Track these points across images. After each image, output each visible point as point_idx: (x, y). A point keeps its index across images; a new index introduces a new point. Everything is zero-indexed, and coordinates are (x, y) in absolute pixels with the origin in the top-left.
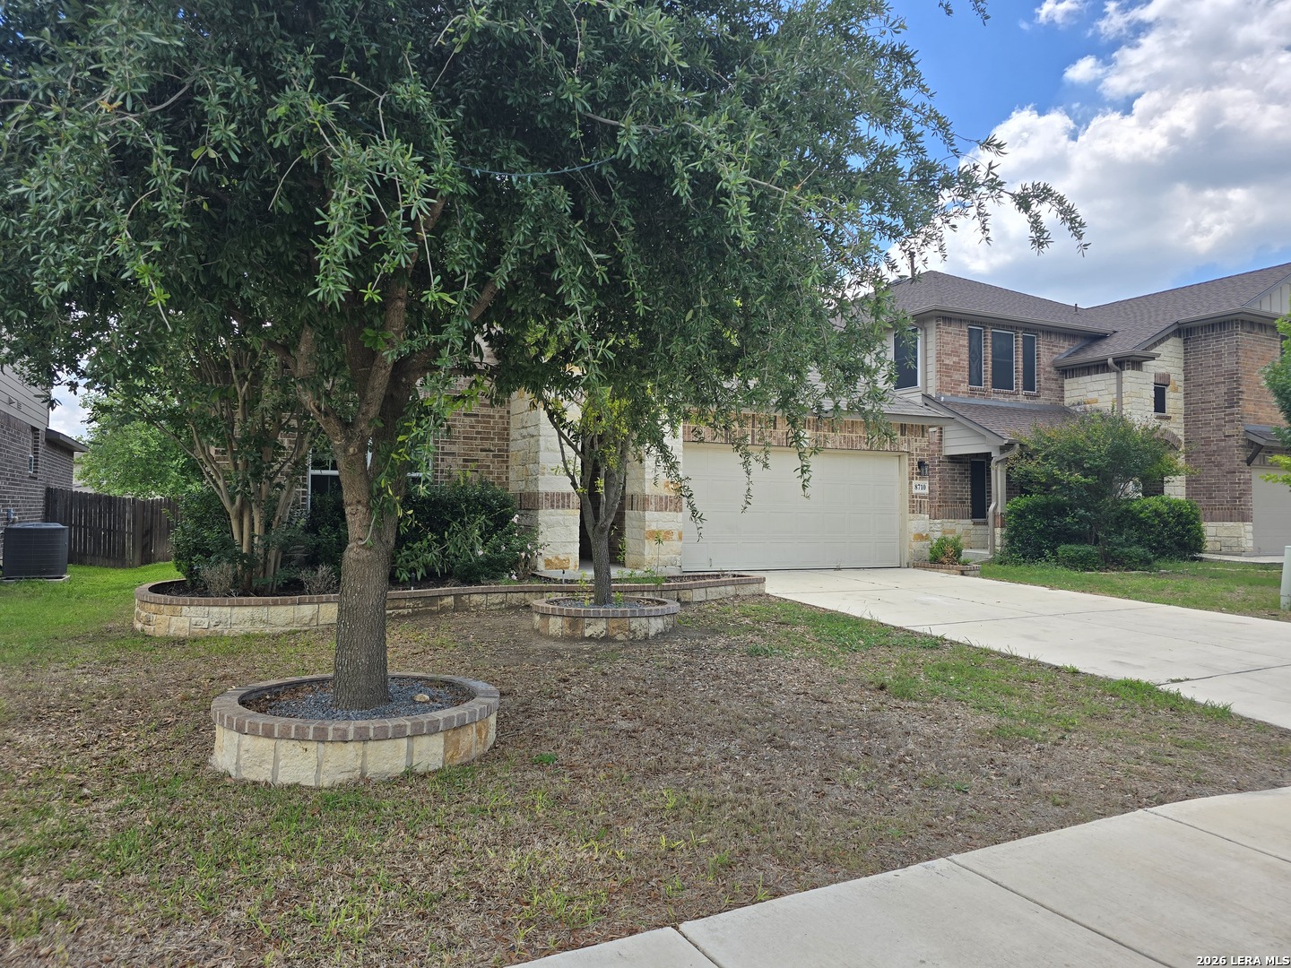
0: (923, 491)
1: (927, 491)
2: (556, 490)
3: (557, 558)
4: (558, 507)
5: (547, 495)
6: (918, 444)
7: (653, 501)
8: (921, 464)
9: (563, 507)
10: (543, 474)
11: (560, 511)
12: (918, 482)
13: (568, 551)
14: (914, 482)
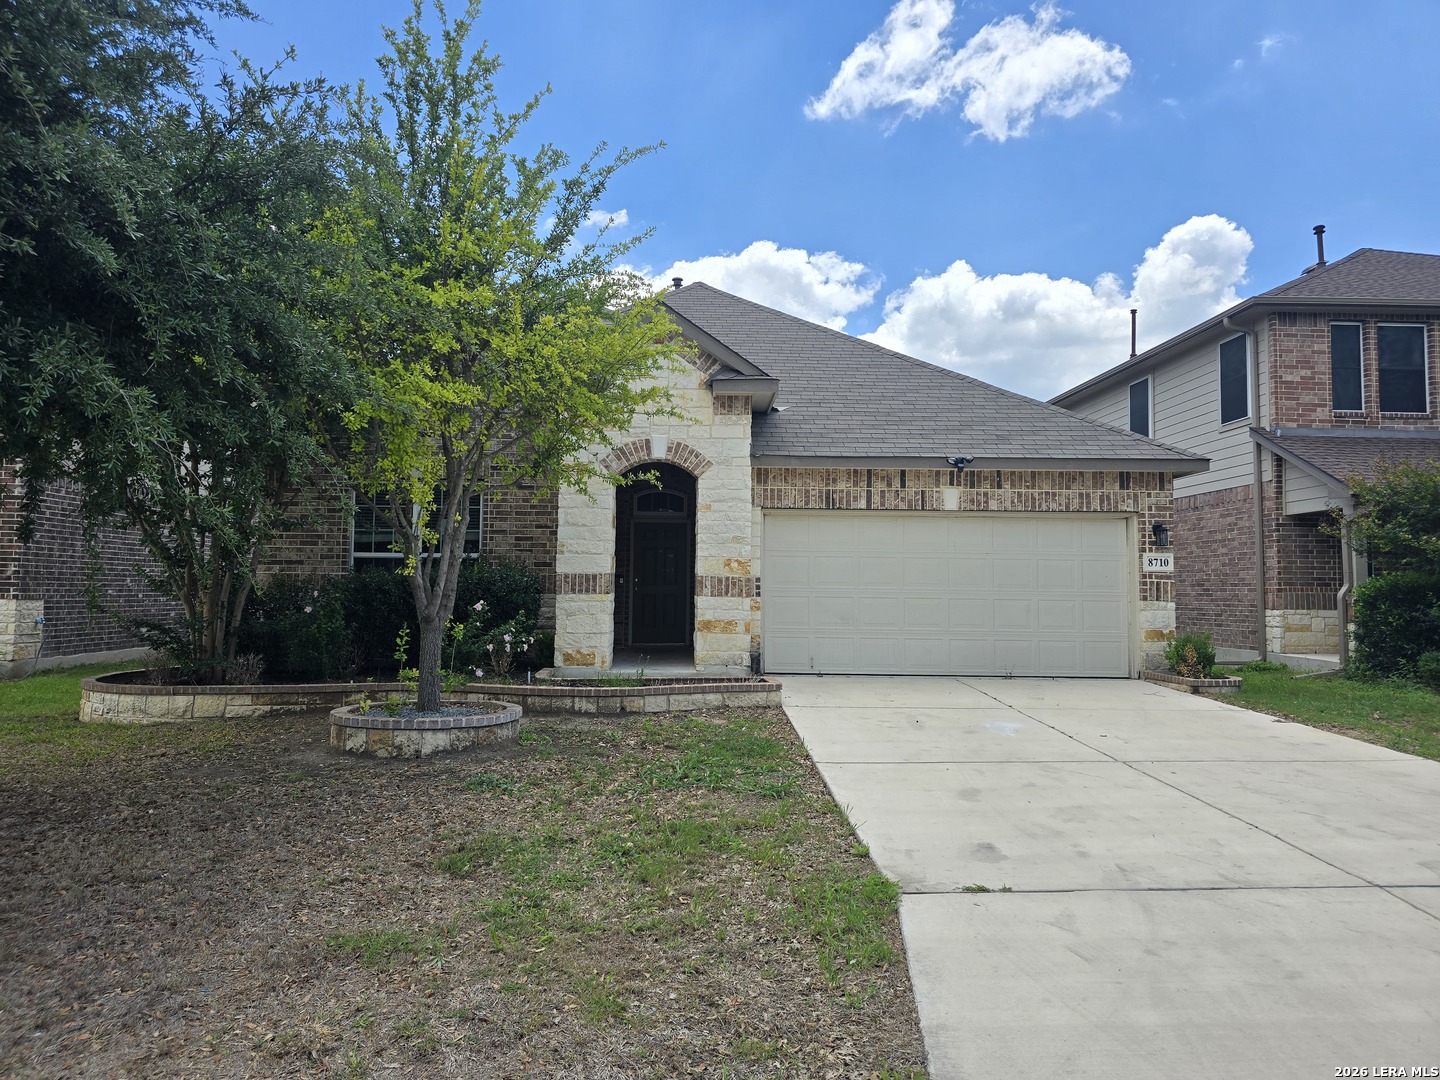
0: (1164, 569)
1: (1170, 568)
2: (578, 571)
3: (579, 652)
4: (580, 591)
5: (566, 576)
6: (1153, 500)
7: (708, 584)
8: (1158, 529)
9: (587, 591)
10: (562, 552)
11: (583, 596)
12: (1153, 555)
13: (593, 644)
14: (1147, 556)
